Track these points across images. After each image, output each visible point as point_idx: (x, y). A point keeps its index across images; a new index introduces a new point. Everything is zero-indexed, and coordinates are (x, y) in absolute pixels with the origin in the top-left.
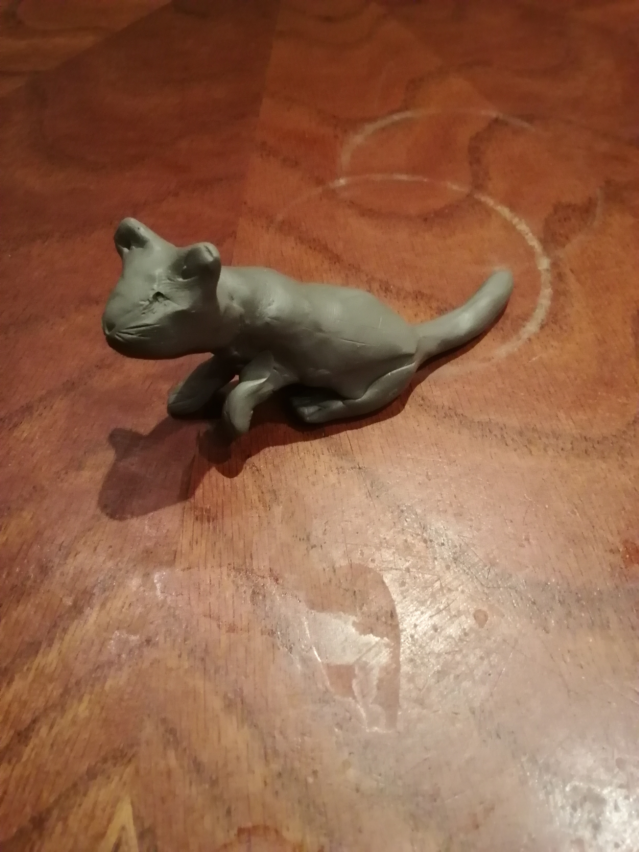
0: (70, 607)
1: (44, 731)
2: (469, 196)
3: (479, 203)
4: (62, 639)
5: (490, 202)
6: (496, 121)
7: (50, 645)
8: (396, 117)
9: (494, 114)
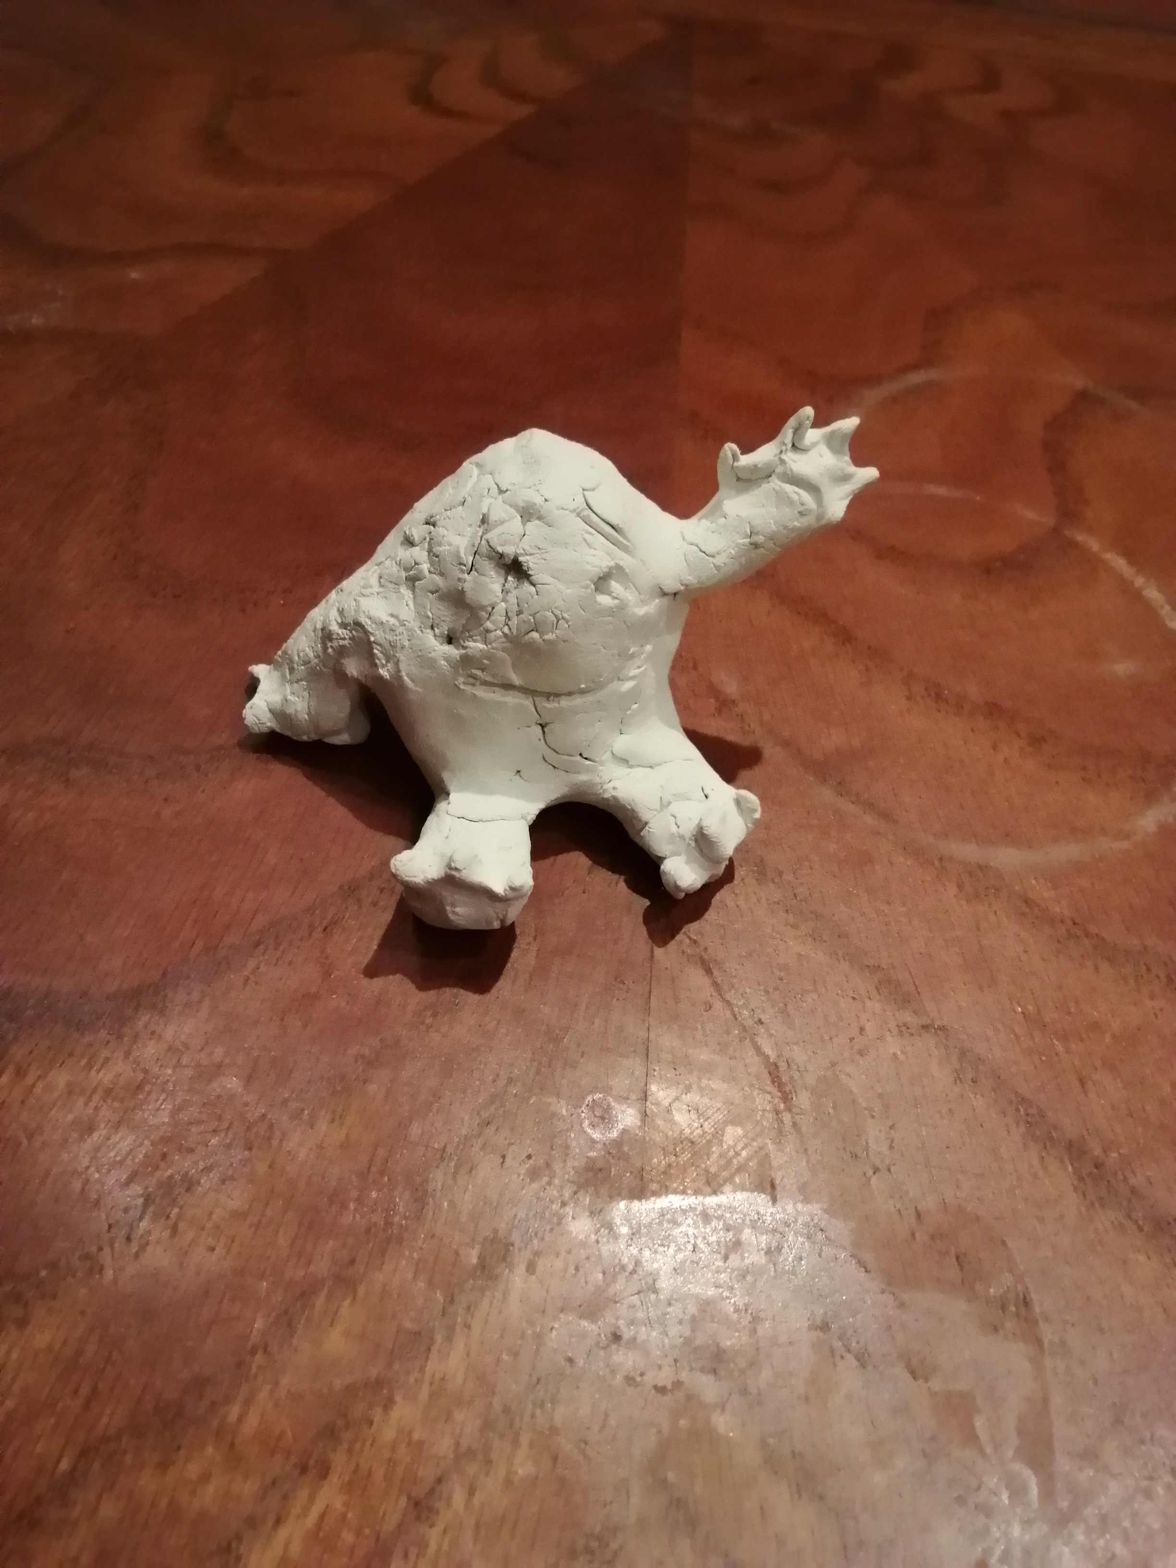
0: (476, 1268)
1: (458, 1498)
2: (1055, 531)
3: (1074, 545)
4: (468, 1326)
5: (1094, 545)
6: (1083, 396)
7: (449, 1339)
8: (916, 378)
9: (1079, 382)
